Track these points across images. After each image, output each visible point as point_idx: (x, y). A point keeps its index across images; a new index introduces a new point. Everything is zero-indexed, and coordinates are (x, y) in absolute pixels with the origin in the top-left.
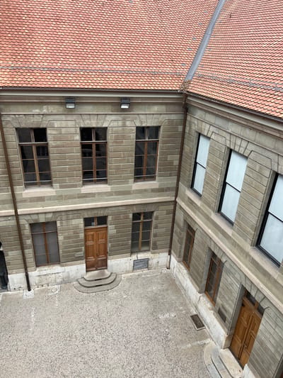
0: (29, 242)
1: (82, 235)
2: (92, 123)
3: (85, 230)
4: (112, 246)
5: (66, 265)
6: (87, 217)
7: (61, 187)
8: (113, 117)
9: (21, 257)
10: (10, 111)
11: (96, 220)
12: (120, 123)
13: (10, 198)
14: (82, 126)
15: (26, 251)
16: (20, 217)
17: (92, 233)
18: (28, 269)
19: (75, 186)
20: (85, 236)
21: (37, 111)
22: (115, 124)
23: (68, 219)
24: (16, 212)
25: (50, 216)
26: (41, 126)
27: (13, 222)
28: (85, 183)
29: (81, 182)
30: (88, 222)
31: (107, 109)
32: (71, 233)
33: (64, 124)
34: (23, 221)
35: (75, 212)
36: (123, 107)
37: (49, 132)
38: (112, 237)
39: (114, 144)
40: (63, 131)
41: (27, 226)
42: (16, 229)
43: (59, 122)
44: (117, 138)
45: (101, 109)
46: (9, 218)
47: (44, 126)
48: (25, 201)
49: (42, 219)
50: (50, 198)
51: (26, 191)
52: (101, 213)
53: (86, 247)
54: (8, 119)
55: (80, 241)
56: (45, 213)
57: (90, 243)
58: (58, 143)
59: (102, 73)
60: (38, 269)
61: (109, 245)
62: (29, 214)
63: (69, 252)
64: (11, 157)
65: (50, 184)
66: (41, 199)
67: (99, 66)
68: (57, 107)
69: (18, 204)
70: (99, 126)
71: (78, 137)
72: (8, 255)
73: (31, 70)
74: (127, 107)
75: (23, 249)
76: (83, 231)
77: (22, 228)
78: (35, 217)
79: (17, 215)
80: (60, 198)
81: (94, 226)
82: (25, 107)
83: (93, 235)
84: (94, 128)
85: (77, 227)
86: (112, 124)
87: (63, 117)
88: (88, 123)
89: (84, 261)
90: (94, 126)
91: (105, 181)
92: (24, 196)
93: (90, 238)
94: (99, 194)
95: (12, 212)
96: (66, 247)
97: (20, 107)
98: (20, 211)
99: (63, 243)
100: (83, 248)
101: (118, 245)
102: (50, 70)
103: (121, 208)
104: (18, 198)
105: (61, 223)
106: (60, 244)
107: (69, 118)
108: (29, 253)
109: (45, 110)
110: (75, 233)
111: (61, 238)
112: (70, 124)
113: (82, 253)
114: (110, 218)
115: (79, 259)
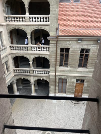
0: (57, 84)
1: (75, 85)
2: (86, 47)
3: (76, 83)
4: (85, 91)
5: (68, 94)
6: (78, 79)
7: (71, 68)
8: (93, 45)
9: (54, 89)
10: (60, 43)
11: (80, 81)
12: (96, 48)
13: (55, 69)
14: (82, 48)
15: (56, 87)
16: (56, 76)
17: (78, 85)
18: (56, 93)
19: (76, 68)
20: (76, 85)
21: (68, 43)
22: (94, 48)
23: (71, 79)
24: (56, 74)
25: (66, 77)
26: (68, 48)
27: (54, 77)
28: (79, 67)
29: (78, 67)
30: (77, 81)
31: (92, 43)
32: (71, 84)
33: (76, 47)
34: (57, 77)
35: (74, 77)
36: (98, 42)
37: (70, 49)
38: (85, 87)
39: (92, 55)
40: (75, 49)
41: (58, 79)
42: (55, 79)
43: (74, 46)
44: (93, 52)
45: (90, 43)
46: (53, 76)
47: (69, 48)
48: (59, 71)
49: (63, 77)
50: (67, 71)
51: (60, 68)
52: (83, 79)
53: (75, 89)
54: (59, 45)
55: (74, 87)
56: (64, 76)
57: (77, 88)
58: (73, 53)
59: (92, 30)
60: (58, 94)
61: (84, 90)
62: (59, 75)
63: (69, 90)
64: (57, 57)
65: (67, 66)
66: (64, 71)
67: (91, 28)
68: (74, 42)
69: (57, 72)
70: (88, 48)
71: (80, 52)
72: (50, 87)
73: (68, 30)
74: (99, 42)
75: (55, 86)
76: (75, 84)
77: (56, 79)
78: (61, 76)
79: (56, 75)
80: (70, 71)
81: (79, 82)
82: (64, 41)
83: (78, 86)
84: (85, 49)
85: (74, 82)
86: (92, 48)
87: (76, 45)
88: (84, 47)
89: (74, 94)
90: (86, 48)
91: (86, 67)
92: (59, 69)
93: (77, 86)
94: (83, 71)
95: (54, 74)
96: (69, 88)
97: (63, 42)
98: (57, 74)
99: (68, 87)
100: (74, 89)
101: (87, 91)
102: (75, 30)
103: (90, 78)
104: (57, 70)
105: (69, 80)
106: (67, 87)
107: (78, 45)
108: (57, 88)
109: (71, 42)
110: (73, 84)
111: (68, 85)
112: (78, 47)
113: (74, 91)
114: (85, 81)
115: (72, 93)
